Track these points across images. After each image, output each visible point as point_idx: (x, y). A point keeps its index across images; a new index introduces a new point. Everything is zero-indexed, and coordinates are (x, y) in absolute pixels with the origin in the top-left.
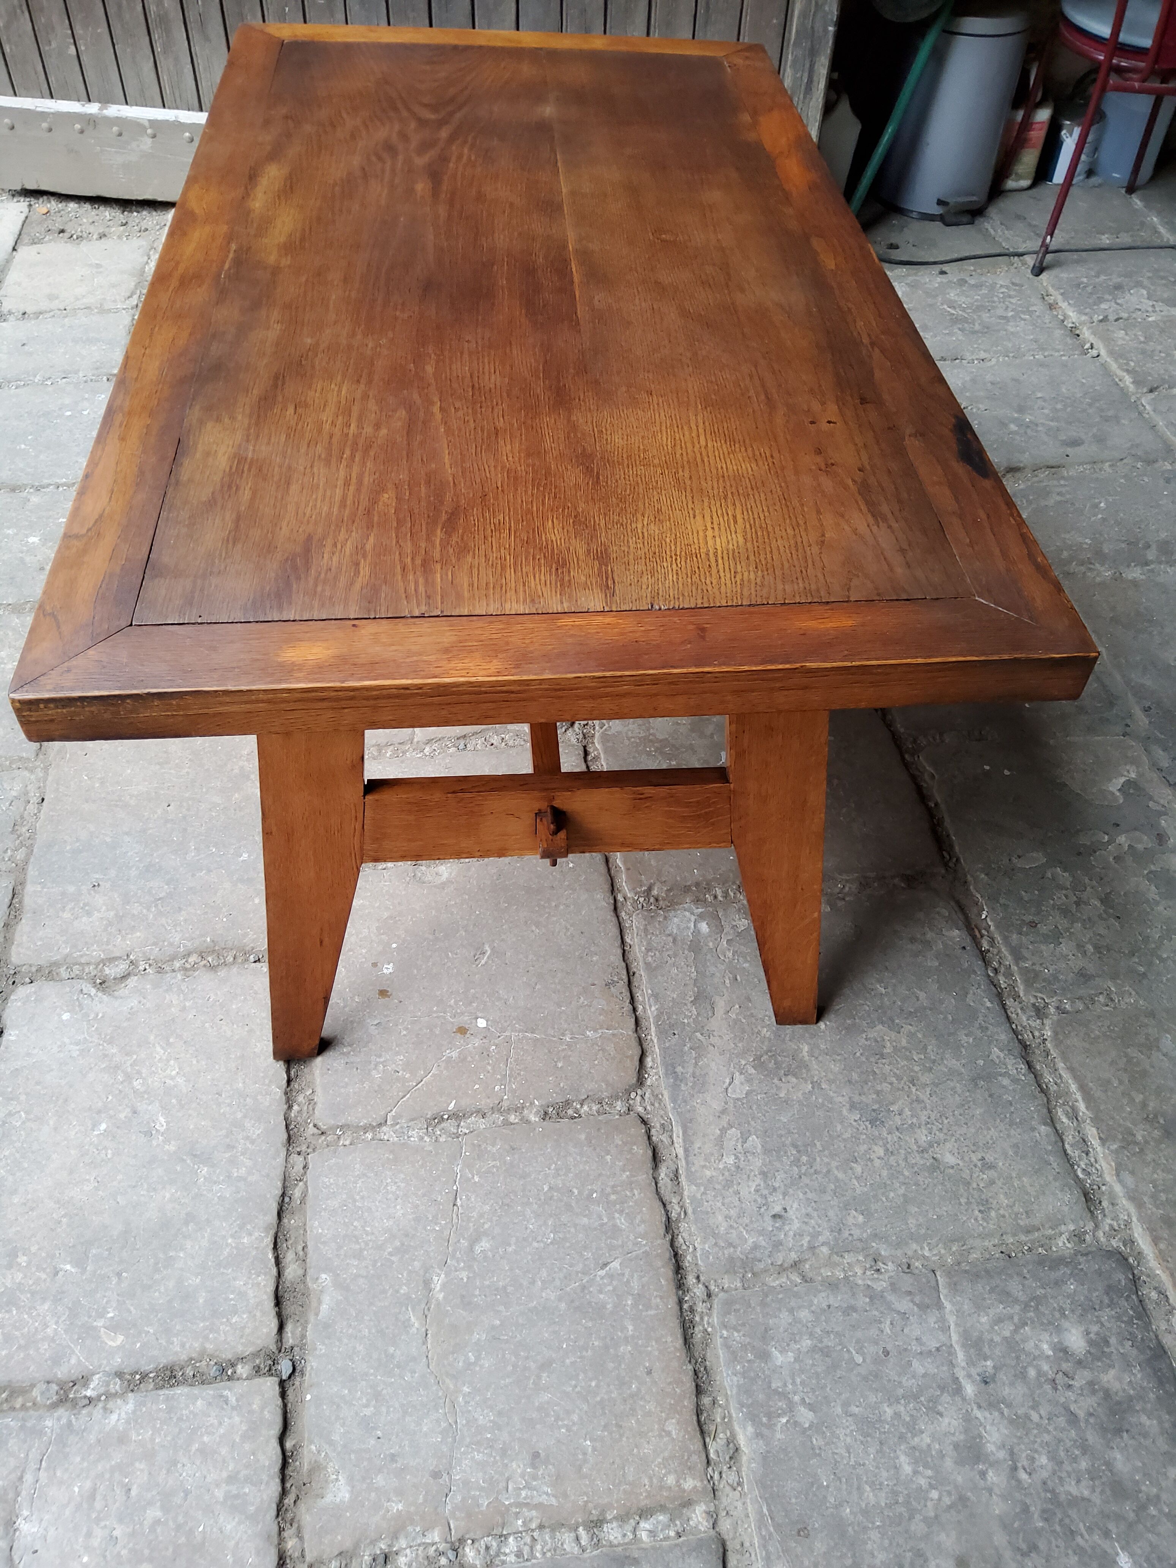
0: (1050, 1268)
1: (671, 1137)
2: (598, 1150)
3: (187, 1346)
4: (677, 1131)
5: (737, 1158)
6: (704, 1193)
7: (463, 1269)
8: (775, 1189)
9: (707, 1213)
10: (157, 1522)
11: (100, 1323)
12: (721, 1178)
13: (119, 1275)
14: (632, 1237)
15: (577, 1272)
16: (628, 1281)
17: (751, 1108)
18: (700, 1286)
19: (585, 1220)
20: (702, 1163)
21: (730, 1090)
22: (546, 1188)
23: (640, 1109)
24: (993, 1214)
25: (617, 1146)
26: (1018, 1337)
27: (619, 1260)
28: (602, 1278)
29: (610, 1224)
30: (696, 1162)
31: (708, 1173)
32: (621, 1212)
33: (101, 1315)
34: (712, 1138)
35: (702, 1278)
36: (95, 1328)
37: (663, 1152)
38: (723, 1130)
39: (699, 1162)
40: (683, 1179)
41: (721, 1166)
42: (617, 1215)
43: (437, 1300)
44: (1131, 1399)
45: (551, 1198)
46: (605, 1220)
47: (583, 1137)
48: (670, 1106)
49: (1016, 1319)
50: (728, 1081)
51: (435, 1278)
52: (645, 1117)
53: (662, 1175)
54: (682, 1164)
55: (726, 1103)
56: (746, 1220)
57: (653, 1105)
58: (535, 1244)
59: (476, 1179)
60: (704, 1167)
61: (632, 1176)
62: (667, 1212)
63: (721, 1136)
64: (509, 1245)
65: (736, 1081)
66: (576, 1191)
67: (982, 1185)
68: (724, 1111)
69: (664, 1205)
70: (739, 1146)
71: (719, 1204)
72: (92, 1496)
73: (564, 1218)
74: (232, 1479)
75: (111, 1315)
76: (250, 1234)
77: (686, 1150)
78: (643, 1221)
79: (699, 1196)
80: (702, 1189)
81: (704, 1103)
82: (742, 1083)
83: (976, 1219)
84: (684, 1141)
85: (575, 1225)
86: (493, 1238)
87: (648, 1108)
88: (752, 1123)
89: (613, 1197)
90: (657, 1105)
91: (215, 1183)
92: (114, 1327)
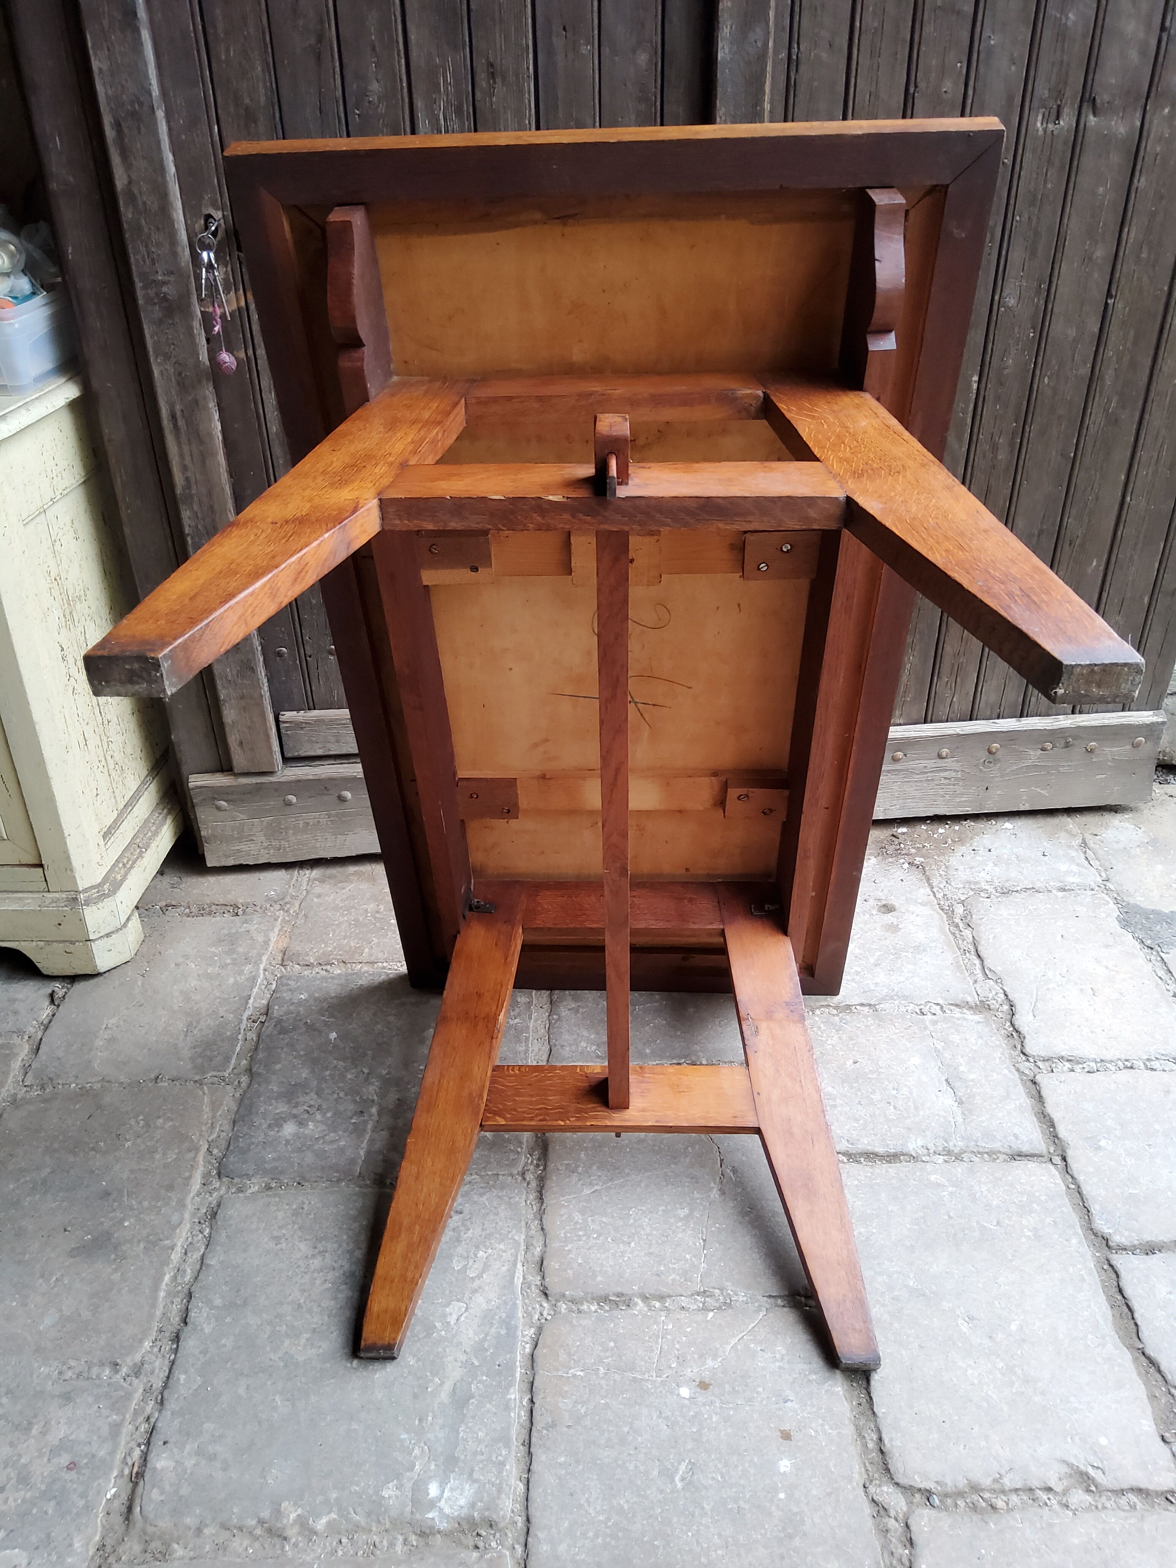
0: (277, 1168)
1: (524, 1278)
2: (588, 1267)
3: (884, 1171)
4: (518, 1281)
5: (476, 1255)
6: (509, 1232)
7: (697, 1199)
8: (454, 1230)
9: (511, 1219)
10: (873, 1092)
11: (950, 1189)
12: (493, 1242)
13: (950, 1217)
14: (571, 1207)
15: (615, 1188)
16: (579, 1180)
17: (450, 1291)
18: (528, 1179)
19: (604, 1220)
20: (504, 1254)
21: (463, 1309)
22: (633, 1244)
23: (545, 1305)
24: (294, 1207)
25: (572, 1268)
26: (327, 1132)
27: (583, 1193)
28: (597, 1184)
29: (586, 1216)
30: (510, 1256)
31: (502, 1246)
32: (577, 1223)
33: (951, 1194)
34: (491, 1272)
35: (525, 1185)
36: (953, 1186)
37: (534, 1267)
38: (480, 1276)
39: (507, 1256)
40: (523, 1247)
41: (490, 1251)
42: (580, 1221)
43: (715, 1183)
44: (276, 1099)
45: (629, 1237)
46: (589, 1219)
47: (599, 1278)
48: (519, 1302)
49: (321, 1142)
50: (463, 1318)
51: (717, 1196)
52: (542, 1299)
53: (538, 1249)
54: (521, 1257)
55: (471, 1298)
56: (483, 1211)
57: (533, 1308)
58: (643, 1208)
59: (688, 1256)
60: (504, 1251)
61: (564, 1246)
62: (542, 1224)
63: (483, 1272)
64: (663, 1210)
65: (455, 1317)
66: (609, 1240)
67: (290, 1226)
68: (475, 1291)
69: (542, 1229)
70: (471, 1263)
71: (500, 1223)
72: (916, 1108)
73: (621, 1223)
74: (835, 1106)
75: (945, 1193)
76: (860, 1233)
77: (515, 1265)
78: (561, 1216)
79: (514, 1232)
80: (510, 1236)
81: (488, 1301)
82: (451, 1314)
83: (310, 1203)
84: (515, 1272)
85: (613, 1217)
86: (675, 1216)
87: (538, 1306)
88: (454, 1280)
89: (581, 1233)
90: (530, 1308)
91: (899, 1273)
92: (939, 1185)
